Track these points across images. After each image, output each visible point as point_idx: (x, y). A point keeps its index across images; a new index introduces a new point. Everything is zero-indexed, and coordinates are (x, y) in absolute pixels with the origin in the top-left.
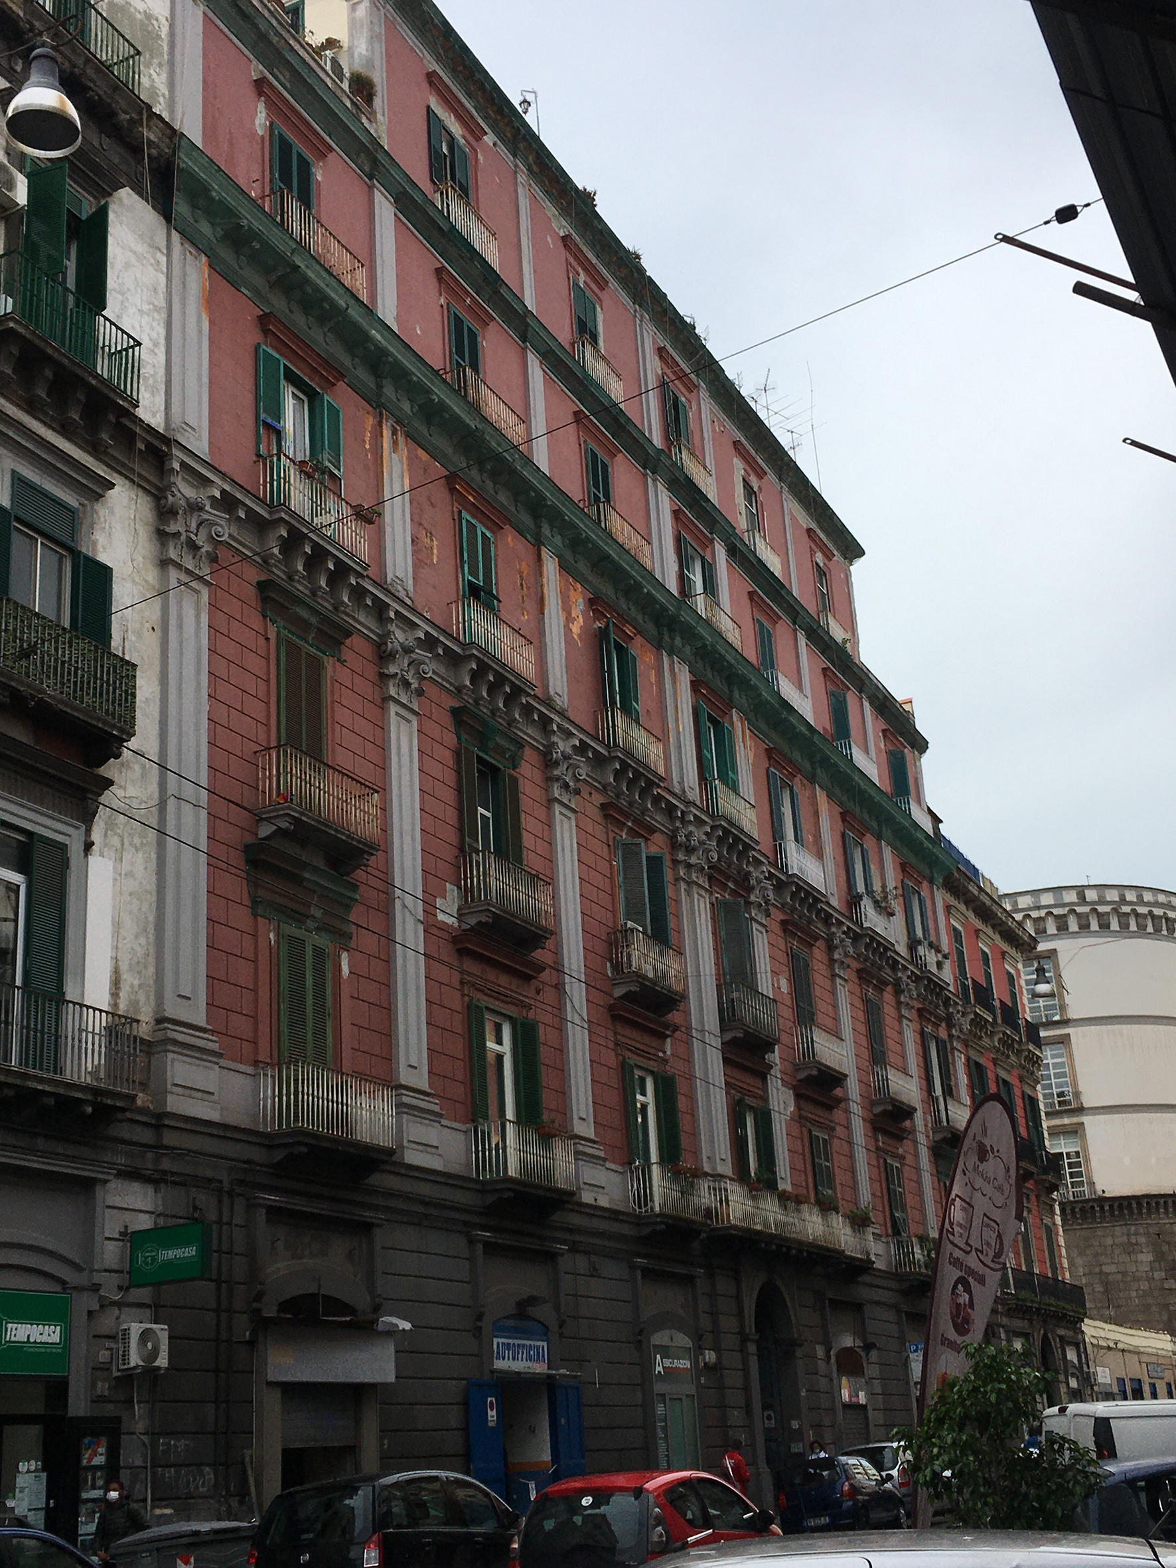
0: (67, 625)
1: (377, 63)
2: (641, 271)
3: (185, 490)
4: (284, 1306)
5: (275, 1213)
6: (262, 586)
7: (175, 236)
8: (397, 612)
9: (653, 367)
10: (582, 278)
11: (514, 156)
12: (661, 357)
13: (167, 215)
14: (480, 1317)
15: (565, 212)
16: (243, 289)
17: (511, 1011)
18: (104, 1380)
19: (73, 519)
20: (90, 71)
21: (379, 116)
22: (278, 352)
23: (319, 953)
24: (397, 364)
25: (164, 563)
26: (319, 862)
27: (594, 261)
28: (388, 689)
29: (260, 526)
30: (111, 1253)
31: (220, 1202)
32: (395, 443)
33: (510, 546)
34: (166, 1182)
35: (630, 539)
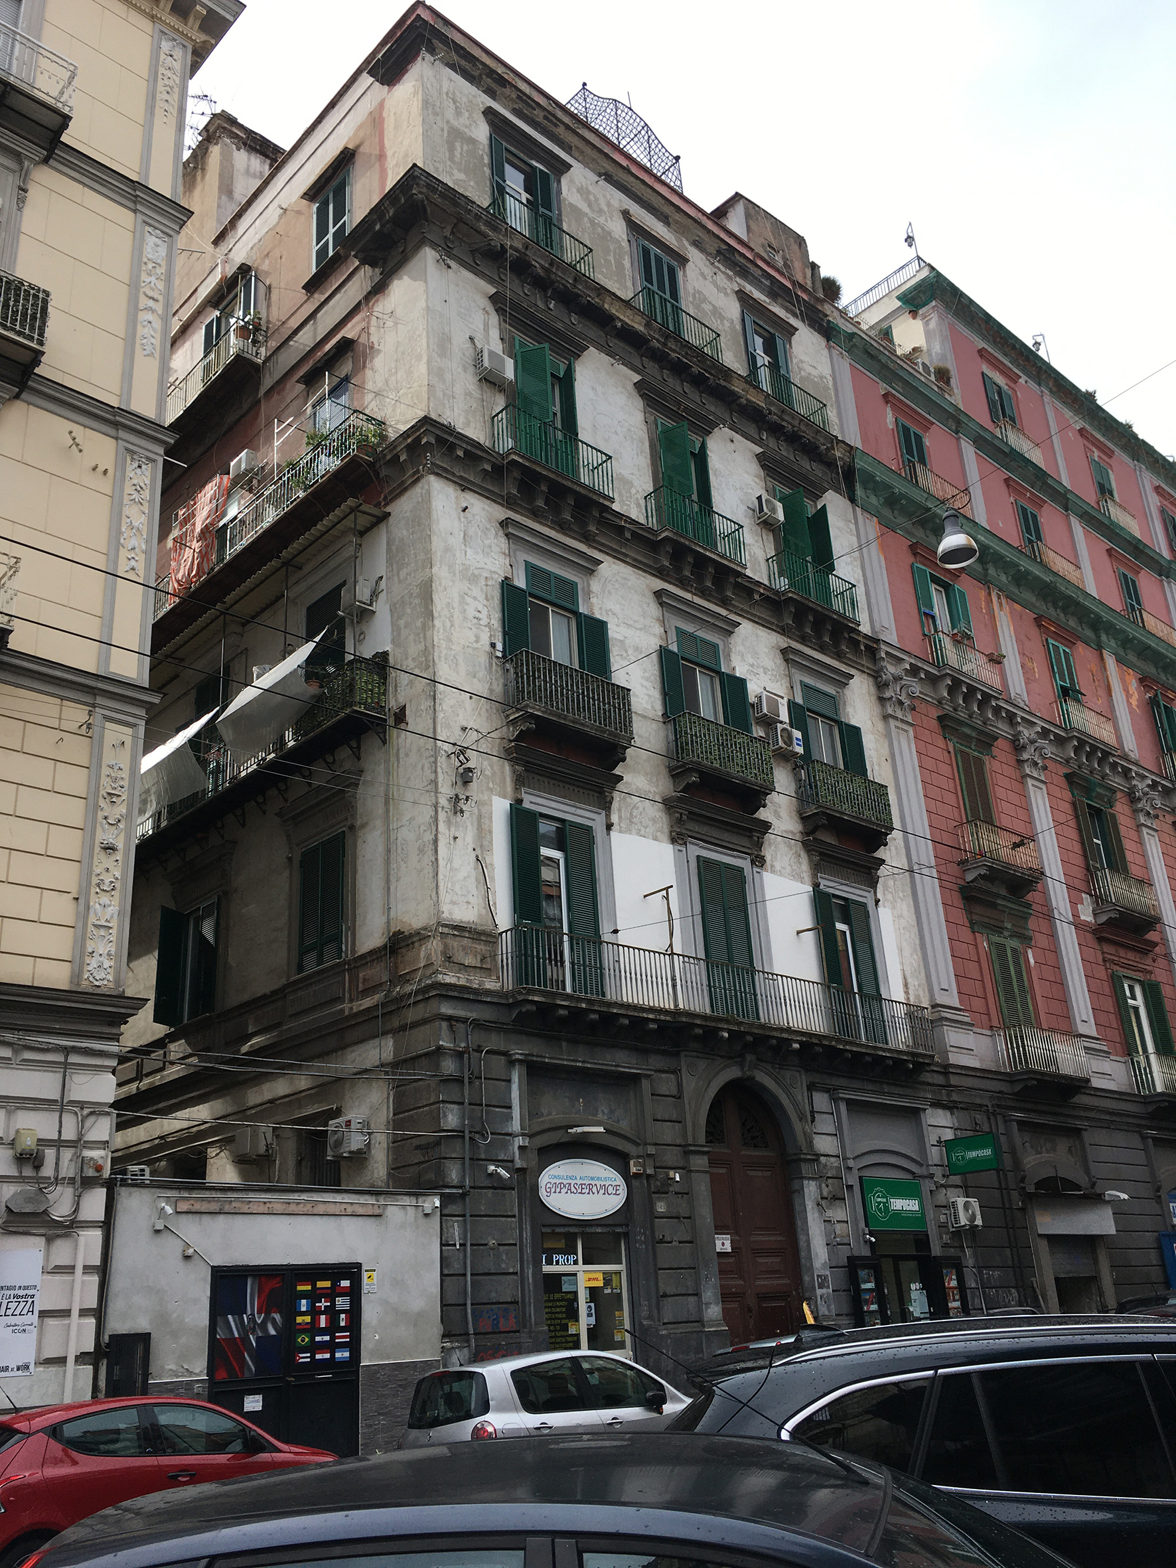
0: (842, 768)
1: (949, 358)
2: (1135, 436)
3: (891, 669)
4: (1039, 1185)
5: (1022, 1124)
6: (940, 719)
7: (858, 510)
8: (1022, 718)
9: (1154, 501)
10: (1096, 453)
11: (1039, 385)
12: (1158, 493)
13: (852, 500)
14: (1158, 1189)
15: (1077, 412)
16: (898, 531)
17: (1140, 976)
18: (947, 1234)
19: (834, 701)
20: (802, 427)
21: (956, 391)
22: (925, 566)
23: (1014, 950)
24: (996, 553)
25: (886, 717)
26: (1003, 892)
27: (1102, 439)
28: (1024, 770)
29: (933, 680)
30: (935, 1154)
31: (989, 1119)
32: (1001, 604)
33: (1083, 654)
34: (957, 1108)
35: (1162, 631)
